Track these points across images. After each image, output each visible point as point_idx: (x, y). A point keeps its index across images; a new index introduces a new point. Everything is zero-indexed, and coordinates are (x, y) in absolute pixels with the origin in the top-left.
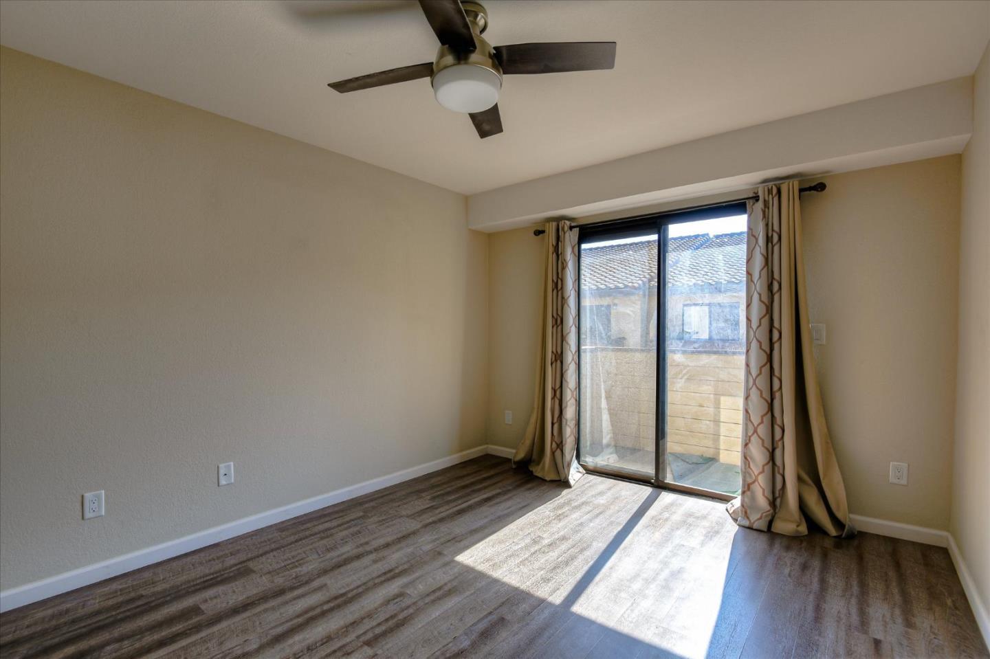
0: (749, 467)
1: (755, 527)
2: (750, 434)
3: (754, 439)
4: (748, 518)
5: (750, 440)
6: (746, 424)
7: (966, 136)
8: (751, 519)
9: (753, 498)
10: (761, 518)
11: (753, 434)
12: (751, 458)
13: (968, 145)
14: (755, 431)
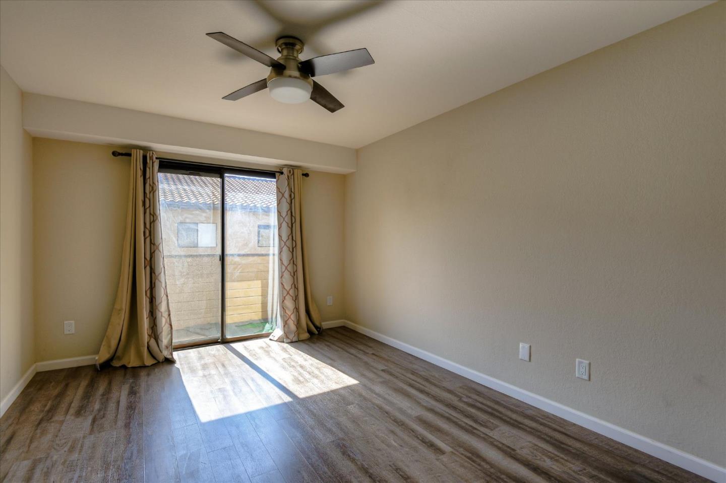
0: (286, 313)
1: (294, 341)
2: (284, 295)
3: (288, 297)
4: (288, 338)
5: (285, 298)
6: (282, 291)
7: (353, 171)
8: (290, 338)
9: (289, 327)
10: (295, 336)
11: (287, 295)
12: (286, 307)
13: (352, 174)
14: (288, 293)
